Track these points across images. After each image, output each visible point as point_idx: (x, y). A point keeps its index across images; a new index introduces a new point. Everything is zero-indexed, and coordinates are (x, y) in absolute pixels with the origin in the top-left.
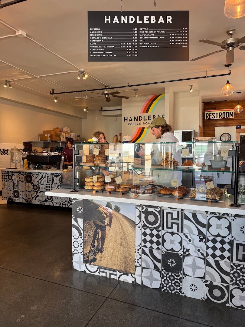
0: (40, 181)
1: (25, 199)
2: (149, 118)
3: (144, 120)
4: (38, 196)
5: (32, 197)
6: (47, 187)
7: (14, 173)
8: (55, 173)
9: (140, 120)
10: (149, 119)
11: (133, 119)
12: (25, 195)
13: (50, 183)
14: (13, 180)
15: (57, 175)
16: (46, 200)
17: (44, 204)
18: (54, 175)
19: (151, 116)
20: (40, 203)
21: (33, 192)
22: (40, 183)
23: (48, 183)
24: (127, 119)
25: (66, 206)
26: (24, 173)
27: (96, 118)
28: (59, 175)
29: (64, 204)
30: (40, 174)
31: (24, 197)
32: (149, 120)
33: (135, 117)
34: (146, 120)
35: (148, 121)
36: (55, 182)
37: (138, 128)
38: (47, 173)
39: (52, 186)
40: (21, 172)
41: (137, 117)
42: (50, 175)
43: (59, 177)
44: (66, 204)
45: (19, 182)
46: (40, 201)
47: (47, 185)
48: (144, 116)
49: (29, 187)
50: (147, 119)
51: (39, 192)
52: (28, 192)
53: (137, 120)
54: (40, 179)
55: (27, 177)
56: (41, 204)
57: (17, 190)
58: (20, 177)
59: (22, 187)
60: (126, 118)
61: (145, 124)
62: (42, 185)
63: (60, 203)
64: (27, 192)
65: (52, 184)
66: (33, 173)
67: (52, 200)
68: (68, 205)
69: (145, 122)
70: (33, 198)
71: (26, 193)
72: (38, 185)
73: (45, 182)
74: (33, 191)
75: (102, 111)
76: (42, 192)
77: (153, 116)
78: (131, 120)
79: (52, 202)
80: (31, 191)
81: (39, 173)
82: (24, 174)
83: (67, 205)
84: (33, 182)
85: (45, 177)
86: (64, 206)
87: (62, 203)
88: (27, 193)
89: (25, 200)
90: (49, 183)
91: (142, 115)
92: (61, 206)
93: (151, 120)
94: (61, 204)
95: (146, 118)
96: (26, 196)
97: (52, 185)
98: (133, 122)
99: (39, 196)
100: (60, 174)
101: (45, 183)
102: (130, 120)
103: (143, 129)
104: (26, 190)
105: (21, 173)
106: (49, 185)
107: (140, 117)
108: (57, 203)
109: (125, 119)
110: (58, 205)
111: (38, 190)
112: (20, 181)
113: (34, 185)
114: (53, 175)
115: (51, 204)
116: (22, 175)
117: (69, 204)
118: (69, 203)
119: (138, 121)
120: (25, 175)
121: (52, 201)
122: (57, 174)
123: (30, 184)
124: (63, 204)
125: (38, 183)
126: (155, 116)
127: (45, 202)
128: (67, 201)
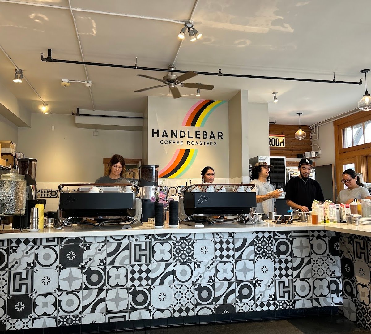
0: (109, 260)
1: (55, 314)
2: (196, 135)
3: (189, 137)
4: (103, 300)
5: (81, 307)
6: (133, 272)
7: (14, 244)
8: (159, 235)
9: (181, 137)
10: (198, 136)
11: (169, 134)
12: (54, 304)
13: (143, 262)
14: (7, 266)
15: (164, 238)
16: (130, 307)
17: (122, 319)
18: (156, 239)
19: (199, 132)
20: (109, 318)
21: (86, 292)
22: (112, 262)
23: (138, 261)
24: (158, 133)
25: (191, 314)
26: (53, 241)
27: (53, 128)
28: (170, 239)
29: (184, 308)
30: (111, 240)
31: (50, 309)
32: (196, 137)
33: (172, 132)
34: (192, 137)
35: (194, 140)
36: (157, 257)
37: (177, 150)
38: (133, 236)
39: (149, 267)
40: (41, 239)
41: (177, 131)
42: (142, 241)
43: (171, 242)
44: (191, 308)
45: (32, 268)
46: (108, 312)
47: (133, 266)
48: (188, 131)
49: (70, 279)
50: (194, 137)
51: (107, 290)
52: (68, 293)
53: (176, 136)
54: (109, 255)
55: (63, 252)
56: (112, 320)
57: (23, 292)
58: (36, 255)
59: (46, 280)
60: (156, 131)
61: (190, 143)
62: (118, 268)
63: (171, 310)
64: (64, 293)
65: (148, 262)
66: (87, 240)
67: (150, 304)
68: (196, 310)
69: (190, 140)
70: (85, 308)
71: (60, 298)
72: (104, 270)
73: (128, 260)
74: (86, 288)
75: (78, 114)
76: (116, 289)
77: (204, 132)
78: (165, 135)
79: (150, 311)
80: (78, 291)
81: (109, 239)
82: (56, 243)
83: (193, 310)
84: (87, 263)
85: (128, 247)
86: (184, 314)
87: (177, 309)
88: (64, 298)
89: (55, 318)
90: (140, 260)
91: (186, 129)
92: (177, 315)
93: (200, 138)
94: (175, 311)
95: (192, 134)
96: (60, 305)
97: (148, 265)
98: (169, 138)
99: (107, 299)
100: (172, 237)
101: (127, 262)
102: (163, 136)
103: (187, 151)
104: (60, 290)
105: (45, 243)
106: (140, 265)
107: (181, 131)
108: (162, 310)
109: (154, 133)
110: (167, 315)
111: (104, 285)
112: (38, 266)
113: (89, 273)
114: (153, 240)
115: (146, 315)
116: (45, 247)
117: (199, 307)
118: (198, 304)
119: (179, 139)
120: (58, 249)
121: (150, 308)
122: (166, 235)
123: (76, 272)
124: (180, 311)
125: (105, 264)
126: (207, 133)
127: (127, 314)
128: (192, 300)
